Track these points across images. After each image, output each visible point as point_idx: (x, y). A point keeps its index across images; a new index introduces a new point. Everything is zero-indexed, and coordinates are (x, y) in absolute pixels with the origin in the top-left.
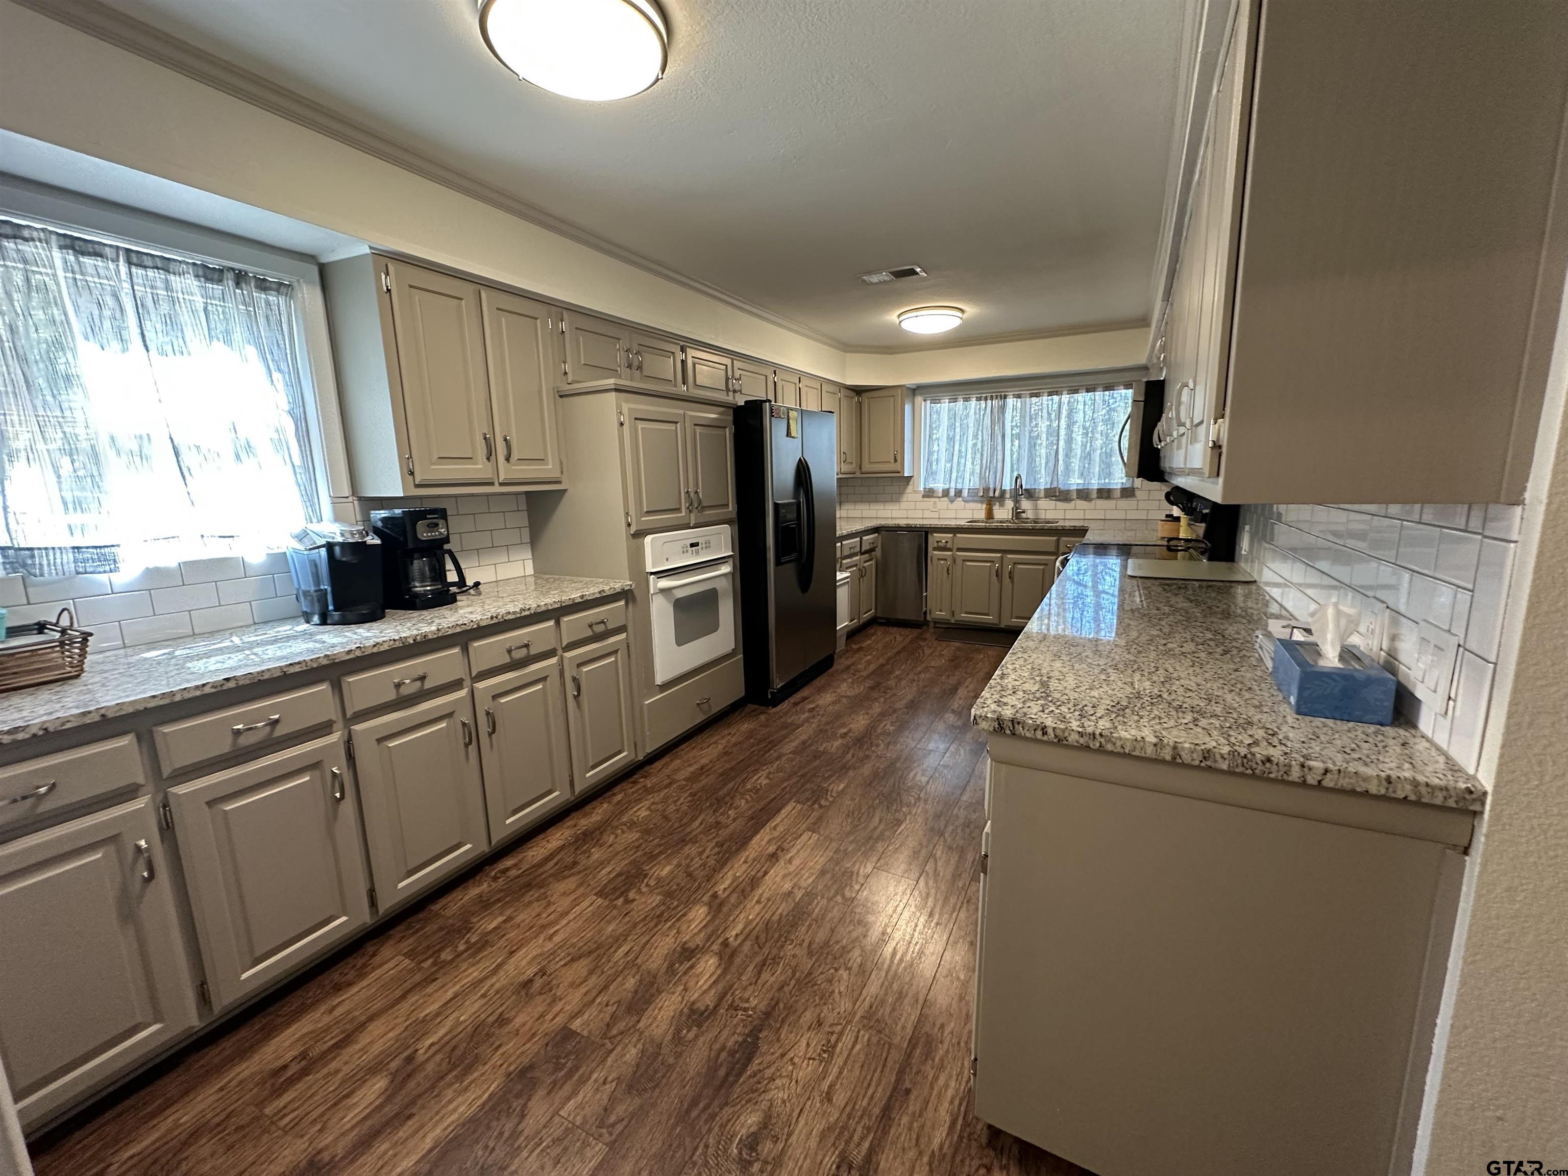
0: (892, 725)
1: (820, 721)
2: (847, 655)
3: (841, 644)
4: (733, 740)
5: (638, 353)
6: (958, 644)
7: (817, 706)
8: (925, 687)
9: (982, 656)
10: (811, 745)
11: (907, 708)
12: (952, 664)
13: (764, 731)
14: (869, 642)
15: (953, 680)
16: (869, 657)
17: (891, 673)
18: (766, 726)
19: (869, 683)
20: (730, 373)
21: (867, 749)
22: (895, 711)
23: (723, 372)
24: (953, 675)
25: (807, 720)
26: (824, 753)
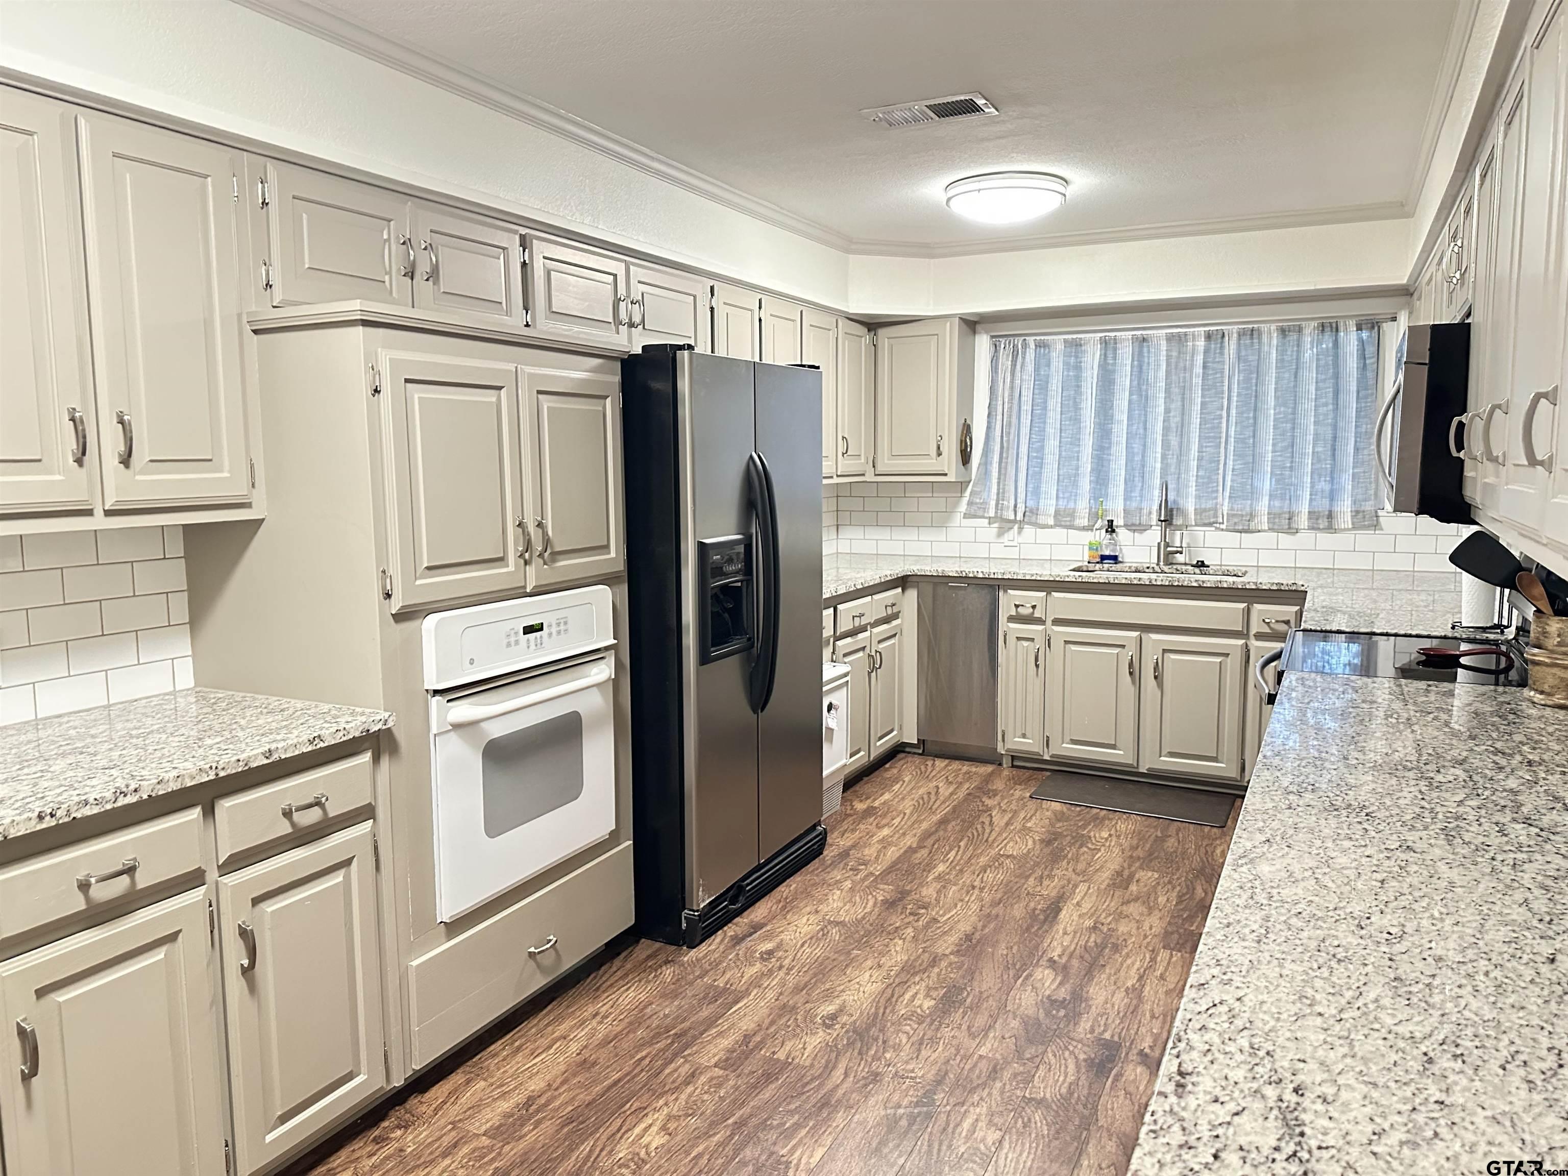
0: (927, 995)
1: (783, 984)
2: (845, 826)
3: (832, 801)
4: (603, 1030)
5: (429, 247)
6: (1056, 806)
7: (779, 946)
8: (995, 904)
9: (1105, 834)
10: (760, 1046)
11: (957, 953)
12: (1047, 850)
13: (669, 1009)
14: (887, 796)
15: (1050, 889)
16: (886, 832)
17: (929, 867)
18: (674, 995)
19: (884, 892)
20: (622, 291)
21: (876, 1058)
22: (934, 962)
23: (610, 288)
24: (1051, 877)
25: (756, 982)
26: (786, 1064)
